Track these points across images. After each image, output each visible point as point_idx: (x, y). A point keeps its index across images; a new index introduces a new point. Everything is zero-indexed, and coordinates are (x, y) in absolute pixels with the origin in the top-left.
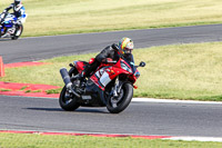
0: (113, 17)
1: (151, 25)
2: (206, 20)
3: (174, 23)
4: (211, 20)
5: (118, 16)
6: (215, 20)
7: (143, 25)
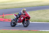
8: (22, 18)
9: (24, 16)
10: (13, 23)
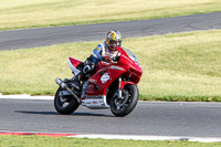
0: (13, 15)
1: (52, 23)
2: (107, 18)
3: (74, 21)
4: (111, 18)
5: (18, 15)
6: (116, 17)
7: (44, 23)
8: (105, 78)
9: (113, 67)
10: (64, 97)
